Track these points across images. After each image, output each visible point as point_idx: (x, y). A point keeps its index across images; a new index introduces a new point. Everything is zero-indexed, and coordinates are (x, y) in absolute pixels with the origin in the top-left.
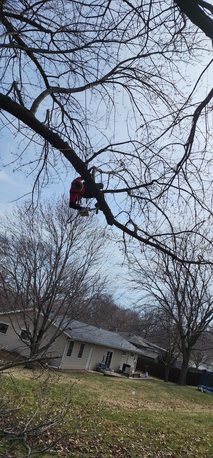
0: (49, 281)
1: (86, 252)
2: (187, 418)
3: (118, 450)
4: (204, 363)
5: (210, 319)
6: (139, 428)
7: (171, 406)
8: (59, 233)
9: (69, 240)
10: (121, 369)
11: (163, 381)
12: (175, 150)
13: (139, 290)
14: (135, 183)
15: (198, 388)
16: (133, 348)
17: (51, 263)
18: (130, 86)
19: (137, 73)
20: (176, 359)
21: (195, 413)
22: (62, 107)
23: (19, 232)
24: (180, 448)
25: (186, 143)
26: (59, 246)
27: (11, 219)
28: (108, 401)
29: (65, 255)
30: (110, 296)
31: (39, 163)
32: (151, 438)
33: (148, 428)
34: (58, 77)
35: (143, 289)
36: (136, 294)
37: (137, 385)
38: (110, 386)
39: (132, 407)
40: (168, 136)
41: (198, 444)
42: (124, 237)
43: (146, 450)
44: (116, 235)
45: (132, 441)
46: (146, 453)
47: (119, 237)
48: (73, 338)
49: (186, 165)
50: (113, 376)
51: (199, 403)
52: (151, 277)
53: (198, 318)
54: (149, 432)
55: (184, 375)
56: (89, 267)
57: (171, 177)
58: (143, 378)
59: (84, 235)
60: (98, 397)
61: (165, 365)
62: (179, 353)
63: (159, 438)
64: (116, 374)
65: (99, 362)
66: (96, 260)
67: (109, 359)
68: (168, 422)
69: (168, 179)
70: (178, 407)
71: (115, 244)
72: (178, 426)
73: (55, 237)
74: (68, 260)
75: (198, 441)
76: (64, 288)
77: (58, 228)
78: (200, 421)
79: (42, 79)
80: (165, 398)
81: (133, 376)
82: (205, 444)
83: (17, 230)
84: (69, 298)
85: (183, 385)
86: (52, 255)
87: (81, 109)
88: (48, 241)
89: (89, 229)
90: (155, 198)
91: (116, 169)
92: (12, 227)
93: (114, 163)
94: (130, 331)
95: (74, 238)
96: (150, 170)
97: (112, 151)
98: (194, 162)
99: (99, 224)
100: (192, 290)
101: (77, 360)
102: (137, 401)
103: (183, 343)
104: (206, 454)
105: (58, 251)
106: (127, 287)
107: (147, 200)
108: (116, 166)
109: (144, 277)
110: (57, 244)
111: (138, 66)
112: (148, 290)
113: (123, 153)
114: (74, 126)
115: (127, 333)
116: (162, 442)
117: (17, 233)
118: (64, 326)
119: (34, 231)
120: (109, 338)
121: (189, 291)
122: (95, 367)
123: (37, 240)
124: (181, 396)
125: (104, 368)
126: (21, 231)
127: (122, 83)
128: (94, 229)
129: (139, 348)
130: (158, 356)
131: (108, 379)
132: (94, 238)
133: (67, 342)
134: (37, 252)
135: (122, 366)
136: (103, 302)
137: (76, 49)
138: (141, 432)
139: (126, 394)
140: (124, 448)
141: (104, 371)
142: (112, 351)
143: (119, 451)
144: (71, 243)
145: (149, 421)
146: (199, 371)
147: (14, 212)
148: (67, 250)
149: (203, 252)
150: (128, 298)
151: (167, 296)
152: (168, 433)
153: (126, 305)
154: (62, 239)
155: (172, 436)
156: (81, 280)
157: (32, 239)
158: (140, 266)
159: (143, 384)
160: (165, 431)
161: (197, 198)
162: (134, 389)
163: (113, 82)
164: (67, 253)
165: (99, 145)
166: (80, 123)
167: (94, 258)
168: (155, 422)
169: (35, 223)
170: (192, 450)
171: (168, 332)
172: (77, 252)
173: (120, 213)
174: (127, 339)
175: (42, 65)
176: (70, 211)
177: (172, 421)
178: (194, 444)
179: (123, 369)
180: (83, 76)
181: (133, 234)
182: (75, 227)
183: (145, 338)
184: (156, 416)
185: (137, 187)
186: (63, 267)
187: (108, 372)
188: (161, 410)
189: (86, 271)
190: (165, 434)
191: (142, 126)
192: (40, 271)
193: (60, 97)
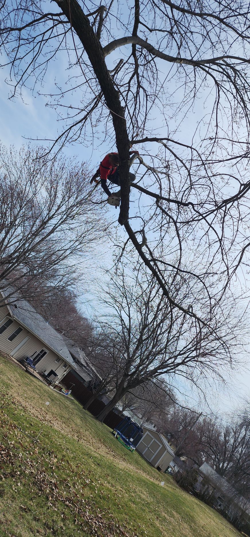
0: (20, 246)
1: (76, 237)
2: (88, 454)
3: (3, 451)
4: (132, 410)
5: (163, 372)
6: (35, 440)
7: (77, 435)
8: (58, 201)
9: (64, 215)
10: (46, 373)
11: (82, 407)
12: (229, 184)
13: (108, 306)
14: (169, 195)
15: (113, 431)
16: (70, 360)
17: (32, 228)
18: (223, 87)
19: (237, 78)
20: (107, 393)
21: (98, 453)
22: (137, 66)
23: (15, 175)
24: (66, 480)
25: (245, 183)
26: (51, 215)
27: (14, 156)
28: (18, 398)
29: (51, 228)
30: (75, 296)
31: (79, 113)
32: (42, 456)
33: (45, 445)
34: (151, 31)
35: (114, 307)
36: (104, 308)
37: (55, 398)
38: (27, 384)
39: (39, 416)
40: (231, 165)
41: (85, 485)
42: (125, 245)
43: (31, 465)
44: (119, 237)
45: (22, 449)
46: (31, 468)
47: (120, 242)
48: (14, 318)
49: (231, 206)
50: (35, 377)
51: (106, 446)
52: (127, 299)
53: (152, 365)
54: (43, 449)
55: (106, 412)
56: (71, 254)
57: (210, 210)
58: (64, 394)
59: (83, 218)
60: (9, 390)
61: (92, 392)
62: (113, 389)
63: (50, 460)
64: (38, 376)
65: (28, 355)
66: (81, 251)
67: (40, 358)
68: (68, 449)
69: (206, 210)
70: (84, 440)
71: (112, 247)
72: (74, 458)
73: (51, 203)
74: (52, 235)
75: (87, 482)
76: (32, 262)
77: (60, 195)
78: (98, 464)
79: (133, 22)
80: (76, 424)
81: (55, 387)
82: (92, 488)
83: (14, 171)
84: (32, 275)
85: (100, 420)
86: (38, 221)
87: (155, 80)
88: (42, 202)
89: (92, 215)
90: (181, 223)
91: (158, 168)
92: (11, 166)
93: (160, 160)
94: (76, 342)
95: (71, 215)
96: (192, 190)
97: (165, 146)
98: (241, 207)
99: (105, 216)
100: (162, 334)
101: (7, 341)
102: (47, 413)
103: (123, 382)
104: (88, 498)
105: (46, 220)
106: (98, 296)
107: (171, 219)
108: (160, 165)
109: (121, 296)
110: (50, 211)
111: (243, 72)
112: (117, 311)
113: (175, 156)
114: (138, 96)
115: (72, 342)
116: (51, 465)
117: (13, 176)
118: (12, 300)
119: (32, 183)
120: (51, 336)
121: (158, 333)
122: (21, 357)
123: (31, 195)
124: (93, 430)
125: (30, 364)
126: (19, 176)
127: (217, 79)
128: (98, 218)
129: (76, 362)
130: (91, 381)
131: (28, 376)
132: (92, 228)
133: (5, 318)
134: (23, 208)
135: (49, 372)
136: (64, 298)
137: (188, 12)
138: (35, 445)
139: (39, 401)
140: (11, 452)
141: (28, 366)
142: (47, 351)
143: (4, 453)
144: (65, 219)
145: (49, 439)
146: (123, 415)
147: (21, 150)
148: (57, 223)
149: (194, 303)
150: (92, 307)
151: (133, 327)
152: (62, 460)
153: (87, 313)
154: (58, 209)
155: (64, 464)
156: (54, 263)
157: (25, 190)
158: (123, 282)
159: (61, 400)
160: (60, 456)
161: (223, 246)
162: (49, 399)
163: (208, 72)
164: (55, 226)
165: (154, 132)
166: (147, 96)
167: (81, 247)
168: (54, 442)
169: (39, 176)
170: (76, 488)
171: (114, 362)
172: (66, 232)
173: (135, 217)
174: (68, 348)
175: (142, 7)
176: (82, 184)
177: (71, 450)
178: (82, 484)
179: (48, 375)
180: (178, 46)
181: (138, 247)
182: (79, 205)
183: (87, 355)
184: (59, 437)
185: (169, 200)
186: (43, 239)
187: (31, 370)
188: (66, 434)
189: (65, 257)
190: (58, 459)
191: (211, 139)
192: (16, 229)
193: (140, 53)
